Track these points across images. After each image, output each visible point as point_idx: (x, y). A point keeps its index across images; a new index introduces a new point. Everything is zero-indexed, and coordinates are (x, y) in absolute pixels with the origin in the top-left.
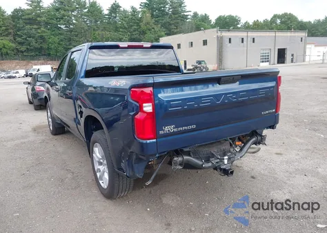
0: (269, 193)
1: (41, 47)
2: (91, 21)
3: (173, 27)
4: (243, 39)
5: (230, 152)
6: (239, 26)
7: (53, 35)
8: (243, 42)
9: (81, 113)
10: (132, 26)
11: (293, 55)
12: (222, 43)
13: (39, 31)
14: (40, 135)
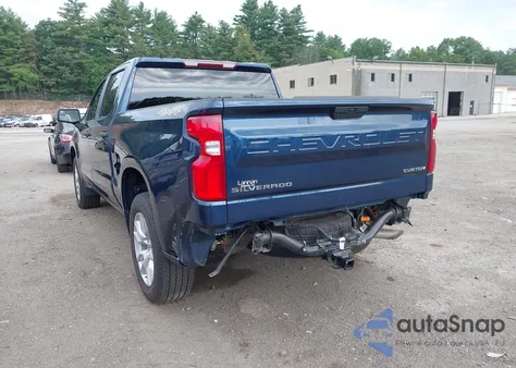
0: (414, 302)
1: (79, 80)
2: (157, 43)
3: (284, 54)
4: (393, 75)
5: (350, 231)
6: (388, 55)
7: (98, 62)
8: (393, 80)
9: (118, 165)
10: (220, 51)
11: (472, 103)
12: (360, 82)
13: (77, 55)
14: (62, 207)
